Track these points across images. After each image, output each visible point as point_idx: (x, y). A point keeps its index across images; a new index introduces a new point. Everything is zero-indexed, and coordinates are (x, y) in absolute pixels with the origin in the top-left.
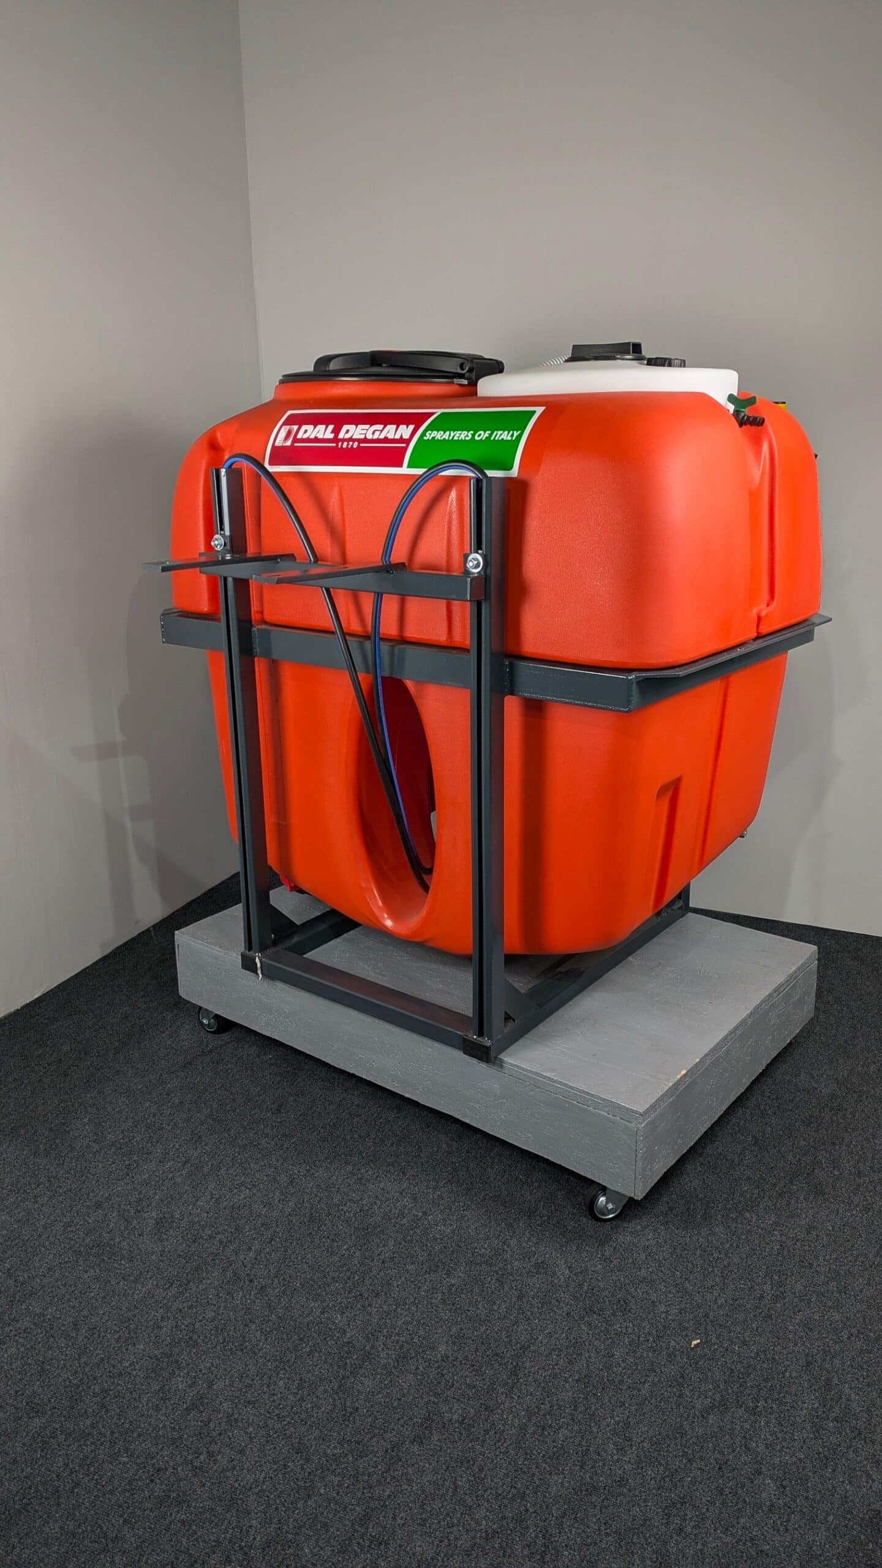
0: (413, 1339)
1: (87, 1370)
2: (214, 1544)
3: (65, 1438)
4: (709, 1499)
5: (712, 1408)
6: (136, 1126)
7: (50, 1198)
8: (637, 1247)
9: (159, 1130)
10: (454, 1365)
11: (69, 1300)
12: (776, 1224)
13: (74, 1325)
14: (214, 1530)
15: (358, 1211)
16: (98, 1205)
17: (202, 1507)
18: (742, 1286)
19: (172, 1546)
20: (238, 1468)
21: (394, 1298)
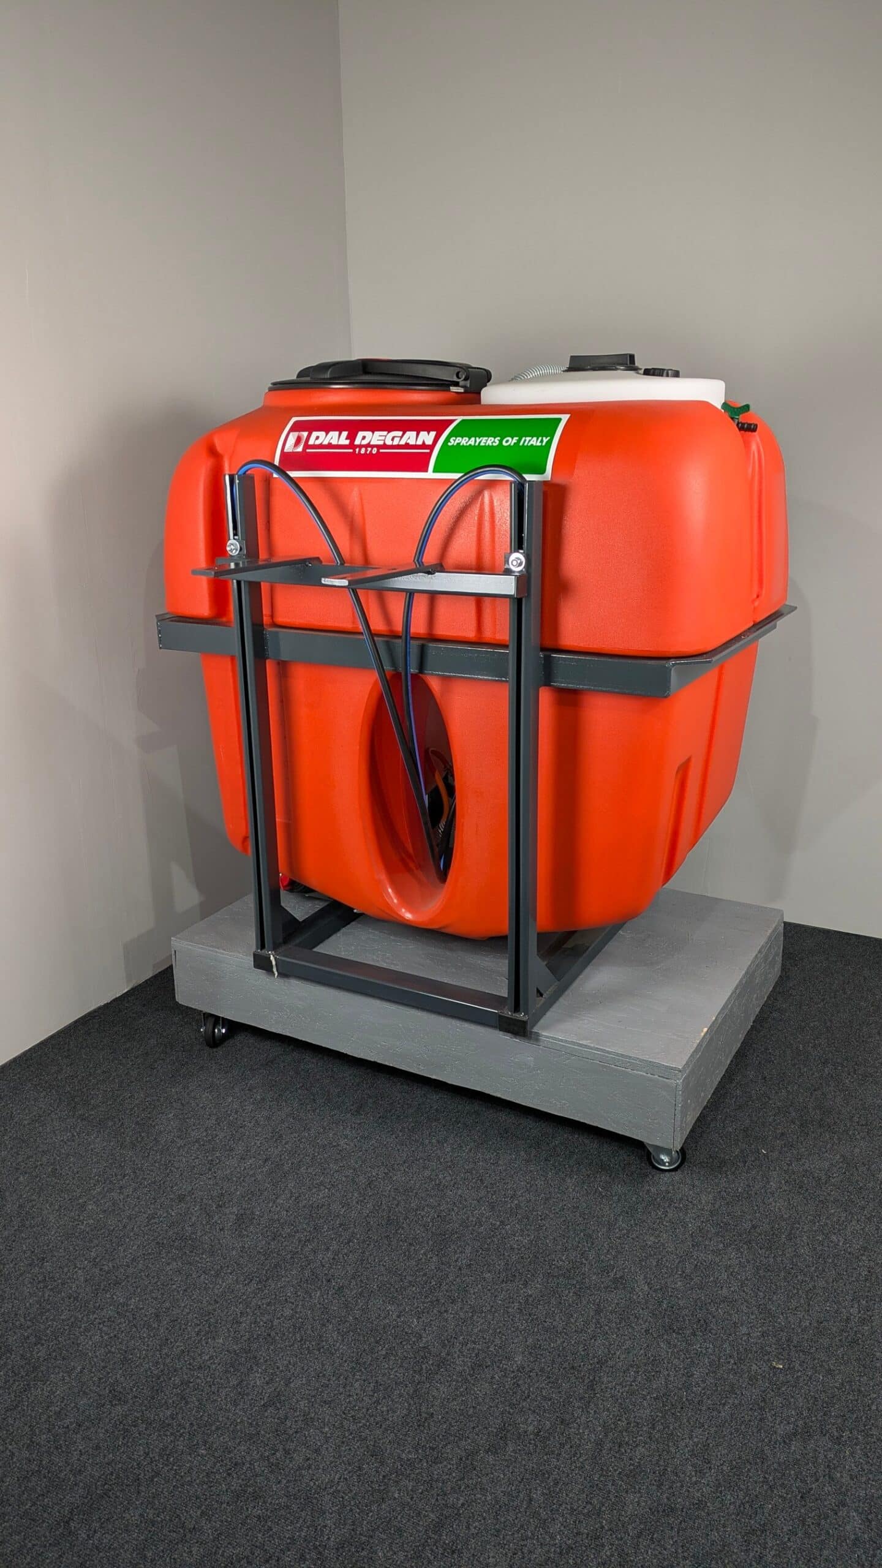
0: (488, 1348)
1: (168, 1360)
2: (289, 1541)
3: (146, 1428)
4: (791, 1528)
5: (795, 1434)
6: (219, 1124)
7: (135, 1190)
8: (719, 1266)
9: (241, 1127)
10: (530, 1376)
11: (152, 1291)
12: (865, 1249)
13: (157, 1316)
14: (289, 1527)
15: (436, 1216)
16: (181, 1198)
17: (277, 1504)
18: (828, 1308)
19: (248, 1541)
20: (313, 1467)
21: (470, 1305)
